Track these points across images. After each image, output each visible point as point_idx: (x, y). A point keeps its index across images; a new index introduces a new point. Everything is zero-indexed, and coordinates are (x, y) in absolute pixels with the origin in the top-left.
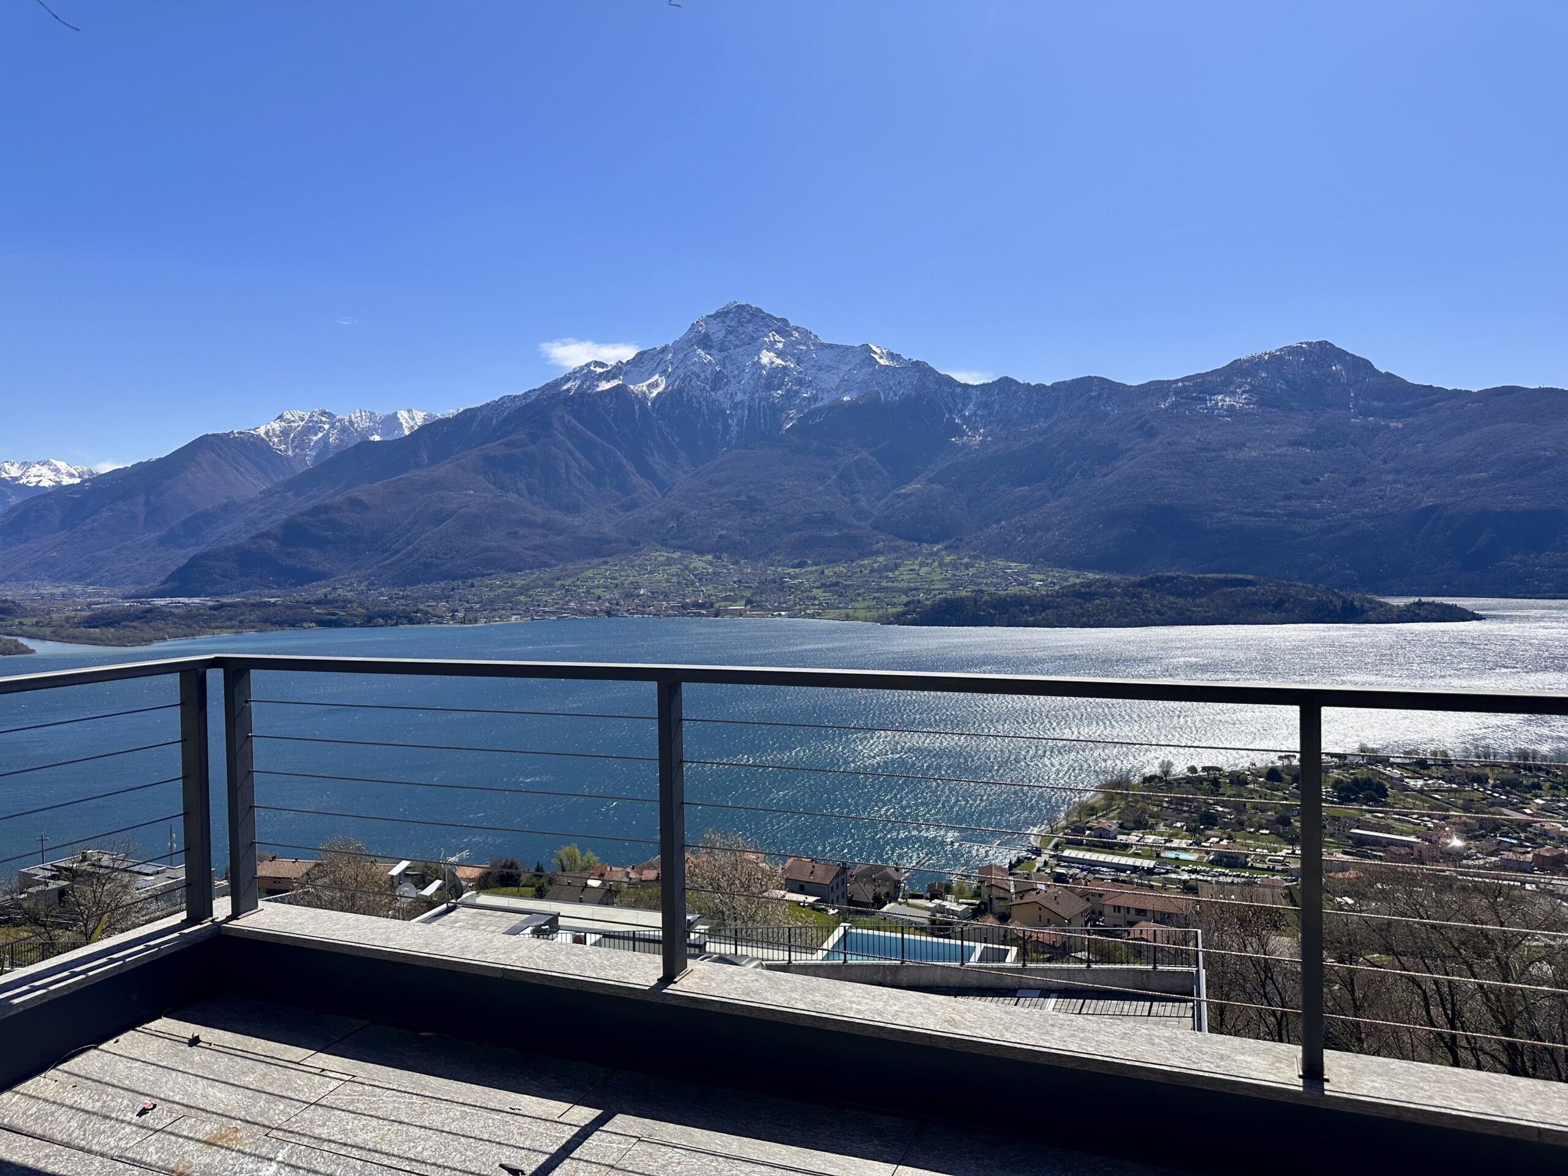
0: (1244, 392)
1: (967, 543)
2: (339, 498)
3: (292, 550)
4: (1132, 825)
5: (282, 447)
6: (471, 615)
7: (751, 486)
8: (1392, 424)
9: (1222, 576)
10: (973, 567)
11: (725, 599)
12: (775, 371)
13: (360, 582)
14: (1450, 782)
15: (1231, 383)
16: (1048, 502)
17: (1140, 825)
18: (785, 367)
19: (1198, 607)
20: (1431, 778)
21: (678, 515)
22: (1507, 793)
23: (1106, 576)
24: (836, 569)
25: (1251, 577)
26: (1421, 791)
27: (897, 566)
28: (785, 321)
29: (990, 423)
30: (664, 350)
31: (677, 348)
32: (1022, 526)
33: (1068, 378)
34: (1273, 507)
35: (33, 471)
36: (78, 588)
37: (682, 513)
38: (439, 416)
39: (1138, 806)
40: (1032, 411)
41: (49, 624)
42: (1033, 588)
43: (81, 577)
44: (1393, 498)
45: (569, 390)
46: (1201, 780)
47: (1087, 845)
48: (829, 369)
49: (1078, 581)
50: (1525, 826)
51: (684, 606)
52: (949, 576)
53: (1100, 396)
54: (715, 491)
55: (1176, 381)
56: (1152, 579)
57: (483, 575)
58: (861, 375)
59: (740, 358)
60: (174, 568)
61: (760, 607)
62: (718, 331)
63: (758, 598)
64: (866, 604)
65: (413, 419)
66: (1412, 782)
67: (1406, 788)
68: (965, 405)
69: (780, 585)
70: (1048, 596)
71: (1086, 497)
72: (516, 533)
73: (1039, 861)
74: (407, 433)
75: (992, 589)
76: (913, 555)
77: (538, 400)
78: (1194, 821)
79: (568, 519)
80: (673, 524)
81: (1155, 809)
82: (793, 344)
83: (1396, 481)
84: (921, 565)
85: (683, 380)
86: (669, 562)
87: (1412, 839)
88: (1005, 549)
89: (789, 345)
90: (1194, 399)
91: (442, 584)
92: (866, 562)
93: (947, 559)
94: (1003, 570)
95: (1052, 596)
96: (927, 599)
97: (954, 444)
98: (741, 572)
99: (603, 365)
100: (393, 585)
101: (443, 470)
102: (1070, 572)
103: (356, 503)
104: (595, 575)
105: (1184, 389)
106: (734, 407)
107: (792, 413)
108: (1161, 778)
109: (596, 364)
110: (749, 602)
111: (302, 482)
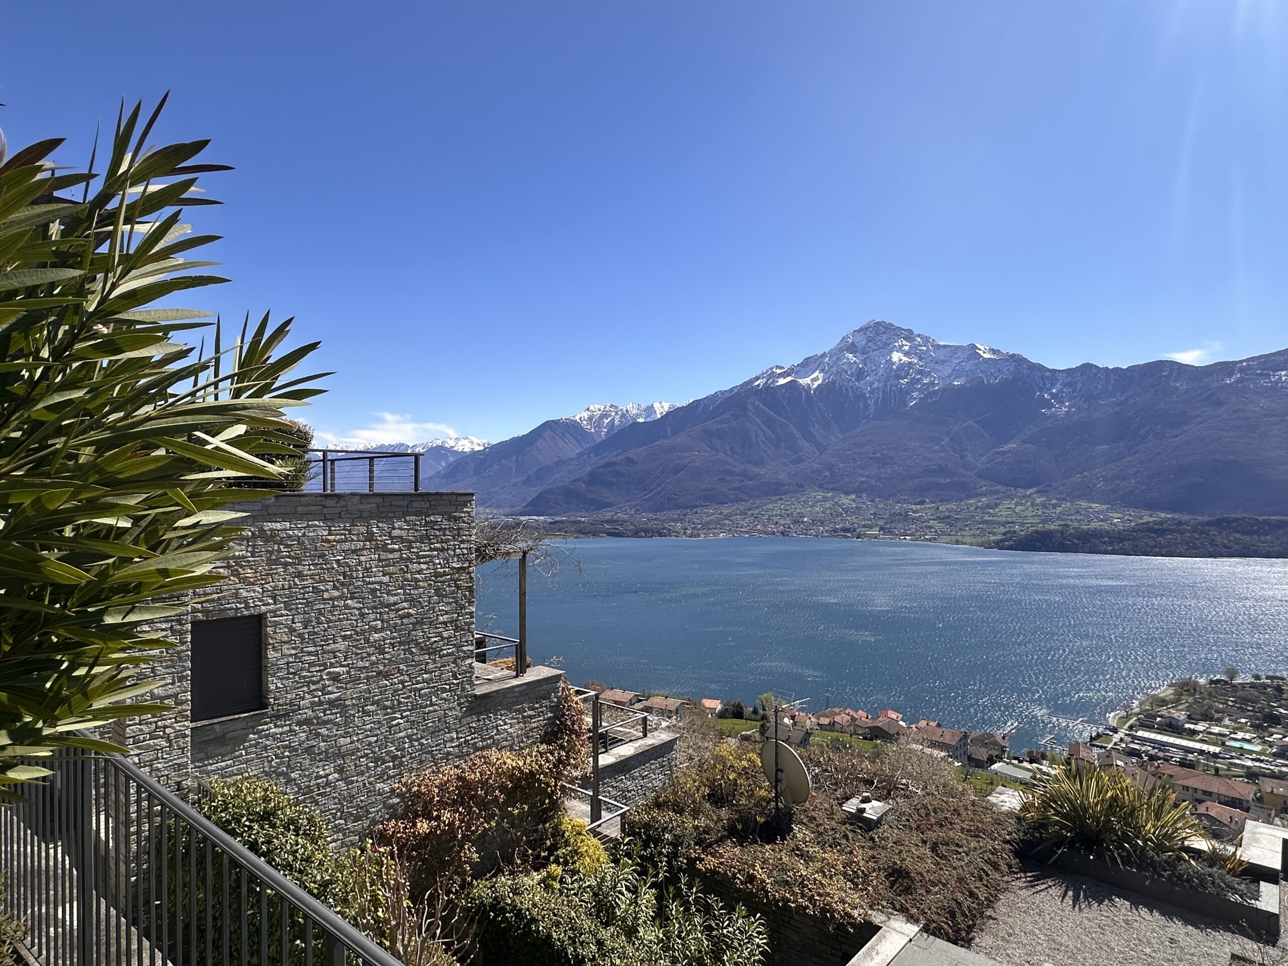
1: (1055, 489)
2: (619, 458)
3: (593, 488)
4: (1199, 717)
5: (588, 427)
6: (695, 532)
7: (884, 447)
10: (1060, 506)
11: (864, 526)
12: (902, 366)
13: (631, 509)
16: (1124, 457)
17: (1207, 717)
18: (910, 363)
19: (1263, 543)
21: (830, 468)
23: (1177, 516)
24: (948, 506)
27: (996, 505)
28: (910, 331)
29: (1074, 398)
30: (823, 355)
31: (831, 354)
32: (1103, 476)
33: (1142, 362)
35: (460, 443)
37: (834, 466)
38: (678, 405)
39: (1205, 702)
40: (1110, 388)
42: (1111, 524)
45: (759, 385)
46: (1265, 686)
47: (1158, 728)
48: (943, 362)
49: (1151, 519)
51: (835, 530)
52: (1039, 513)
54: (858, 450)
55: (1242, 361)
56: (1218, 519)
57: (703, 506)
58: (968, 366)
59: (877, 358)
60: (530, 499)
61: (891, 533)
62: (861, 341)
63: (888, 526)
64: (972, 532)
65: (662, 407)
68: (1053, 385)
69: (905, 517)
70: (1125, 531)
71: (1159, 453)
72: (724, 479)
73: (1116, 738)
74: (659, 416)
75: (1076, 524)
76: (1010, 497)
77: (738, 393)
78: (1258, 719)
79: (757, 470)
80: (827, 473)
81: (1221, 706)
82: (916, 347)
84: (1017, 504)
85: (836, 375)
86: (825, 499)
88: (1088, 494)
89: (914, 347)
90: (1258, 375)
91: (678, 512)
92: (972, 501)
93: (1038, 501)
94: (1085, 509)
95: (1128, 530)
96: (1022, 531)
97: (1044, 413)
98: (876, 507)
99: (782, 368)
100: (650, 511)
101: (680, 439)
102: (1144, 512)
103: (629, 460)
104: (775, 507)
105: (1249, 367)
106: (872, 392)
107: (915, 394)
108: (1226, 682)
109: (777, 367)
110: (882, 529)
111: (599, 448)
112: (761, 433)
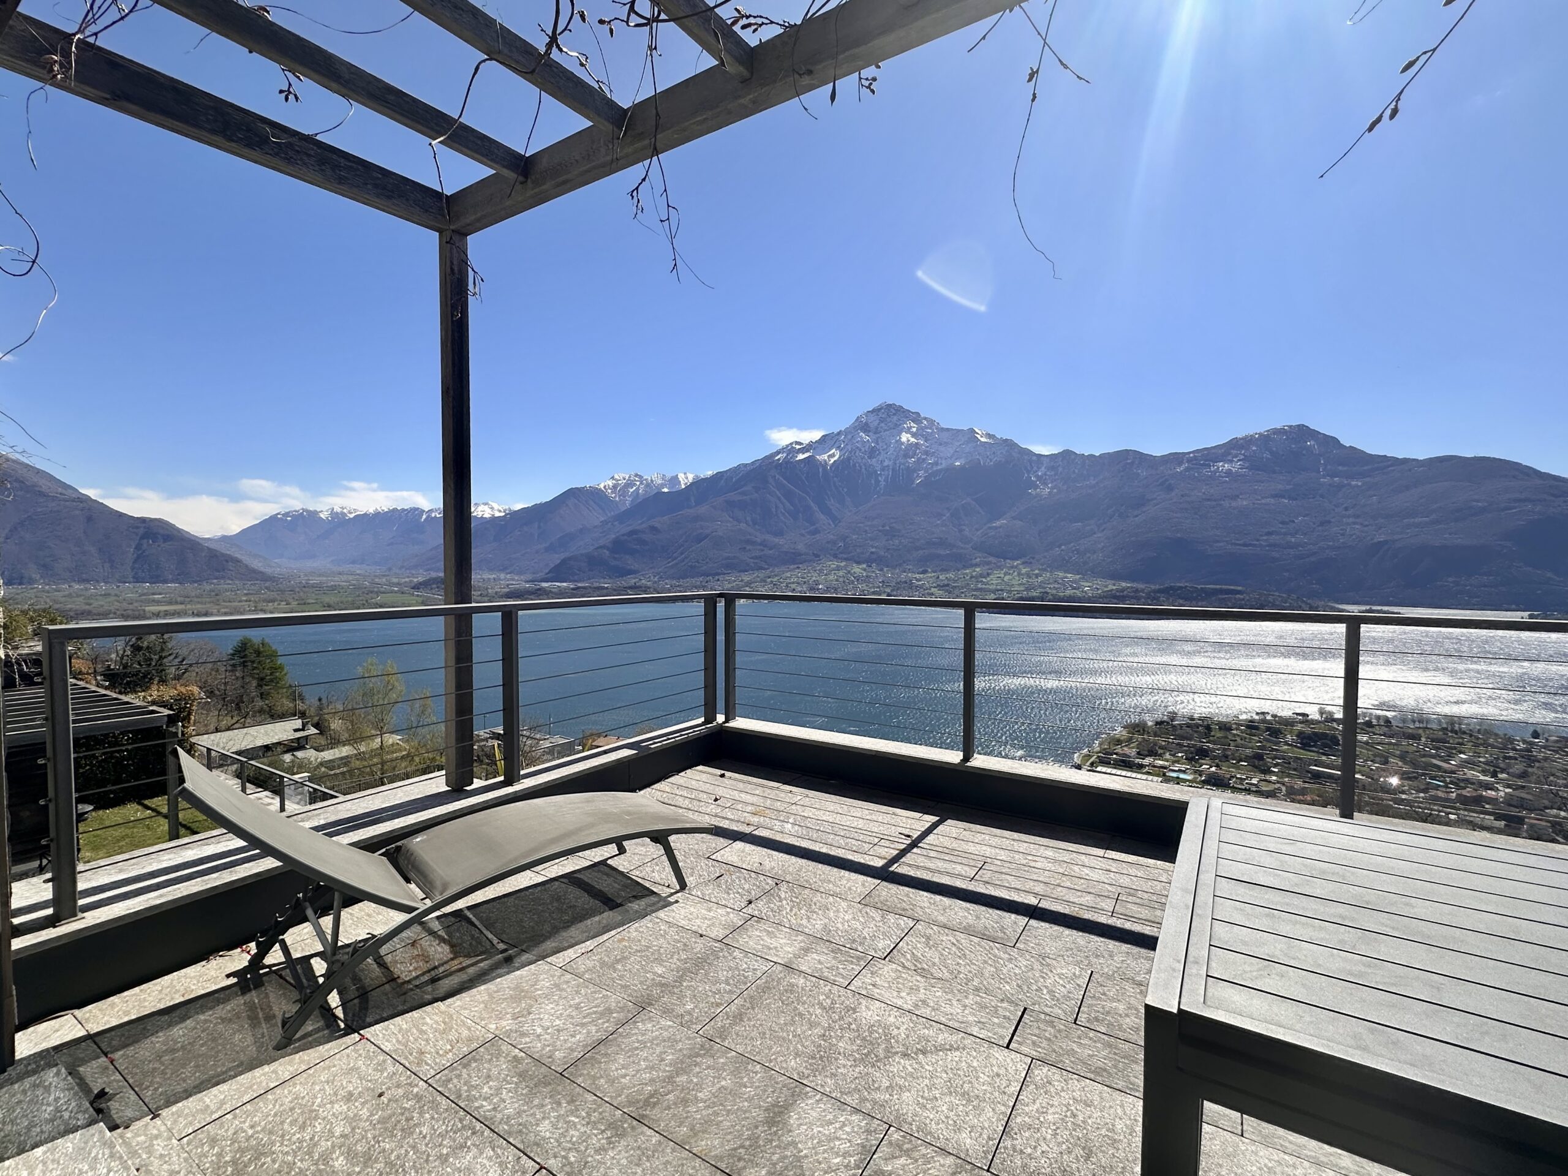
0: (1239, 460)
1: (1038, 561)
2: (644, 526)
3: (616, 556)
4: (1146, 753)
5: (613, 495)
7: (892, 521)
8: (1353, 483)
9: (1218, 587)
10: (1041, 576)
11: (874, 593)
12: (910, 446)
13: (654, 576)
14: (1390, 737)
15: (1230, 454)
16: (1095, 533)
17: (1152, 753)
18: (917, 444)
20: (1375, 734)
21: (844, 538)
22: (1437, 748)
23: (1135, 585)
25: (1239, 588)
27: (988, 574)
28: (918, 414)
29: (1055, 480)
30: (839, 433)
31: (847, 432)
32: (1076, 550)
33: (1111, 451)
34: (1258, 540)
35: (480, 508)
36: (502, 576)
37: (847, 537)
38: (702, 476)
39: (1151, 740)
40: (1085, 472)
41: (487, 596)
42: (1082, 591)
43: (504, 569)
44: (1352, 535)
45: (779, 459)
46: (1198, 726)
47: (1114, 765)
48: (946, 444)
49: (1114, 588)
50: (1450, 773)
52: (1024, 582)
53: (1133, 463)
54: (869, 523)
55: (1189, 453)
57: (725, 574)
58: (968, 448)
59: (888, 438)
60: (553, 566)
62: (874, 421)
65: (687, 478)
68: (1039, 468)
69: (909, 585)
70: (1093, 597)
71: (1122, 531)
72: (745, 548)
74: (683, 487)
75: (1054, 592)
76: (1000, 568)
77: (760, 466)
78: (1192, 753)
79: (776, 540)
80: (841, 544)
81: (1164, 743)
82: (923, 429)
83: (1354, 523)
84: (1006, 574)
85: (850, 452)
86: (838, 569)
88: (1063, 564)
89: (921, 429)
90: (1202, 465)
91: (701, 579)
92: (967, 571)
93: (1024, 571)
94: (1062, 579)
96: (1009, 597)
97: (1030, 493)
99: (801, 444)
100: (673, 578)
101: (703, 509)
102: (1109, 582)
103: (653, 529)
105: (1195, 458)
106: (883, 469)
107: (921, 473)
108: (1168, 723)
109: (798, 443)
111: (623, 517)
112: (781, 506)
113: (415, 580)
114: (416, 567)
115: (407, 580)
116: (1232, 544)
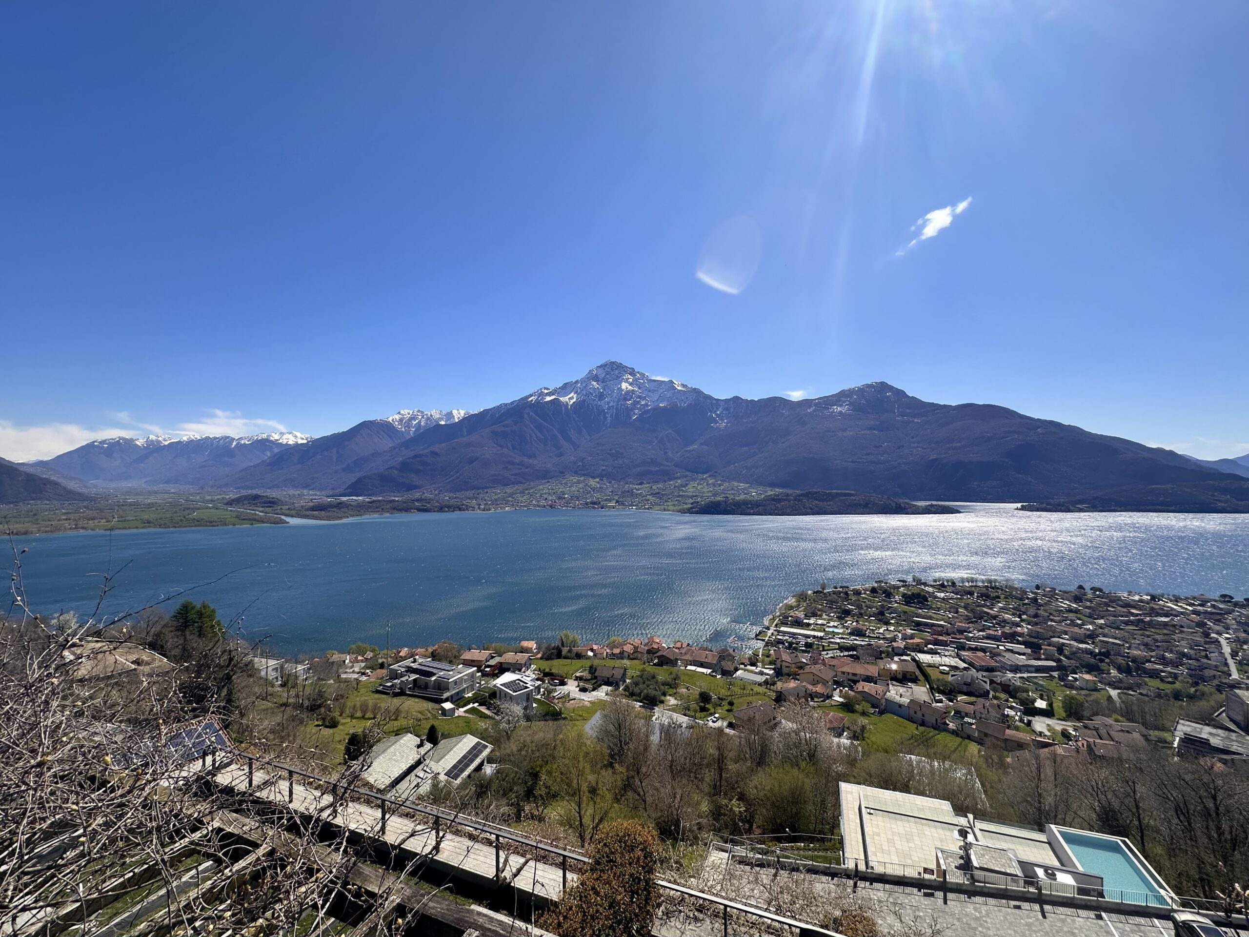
0: (846, 405)
1: (720, 474)
2: (426, 451)
3: (404, 475)
4: (810, 615)
5: (400, 427)
6: (487, 507)
8: (915, 420)
9: (839, 491)
10: (723, 485)
11: (606, 500)
12: (628, 392)
13: (435, 490)
14: (957, 594)
15: (840, 401)
16: (757, 454)
17: (814, 615)
18: (633, 390)
19: (829, 506)
20: (947, 592)
21: (582, 460)
22: (984, 600)
23: (785, 491)
24: (658, 486)
25: (852, 492)
26: (943, 599)
27: (687, 485)
28: (633, 369)
29: (729, 417)
30: (577, 382)
31: (582, 381)
32: (746, 466)
33: (765, 397)
34: (861, 458)
35: (285, 437)
36: (305, 492)
37: (584, 458)
38: (472, 412)
39: (812, 605)
40: (749, 412)
41: (294, 509)
42: (751, 496)
43: (307, 486)
44: (917, 455)
45: (532, 400)
46: (840, 592)
47: (790, 624)
48: (652, 391)
49: (772, 493)
50: (995, 617)
51: (586, 503)
52: (711, 490)
53: (780, 405)
54: (600, 448)
55: (816, 399)
56: (807, 492)
57: (492, 488)
58: (669, 394)
59: (612, 386)
60: (350, 483)
61: (623, 504)
62: (601, 373)
63: (621, 500)
64: (673, 503)
65: (459, 414)
66: (939, 594)
67: (936, 597)
68: (718, 409)
69: (631, 493)
70: (759, 500)
71: (775, 453)
72: (507, 467)
73: (769, 633)
75: (732, 496)
76: (694, 480)
77: (517, 405)
78: (839, 613)
79: (531, 461)
80: (580, 464)
81: (820, 607)
82: (637, 380)
83: (918, 447)
84: (698, 485)
85: (585, 396)
86: (579, 482)
87: (942, 623)
88: (738, 478)
89: (635, 380)
90: (824, 407)
91: (473, 492)
92: (672, 482)
93: (710, 482)
94: (737, 487)
95: (761, 500)
96: (702, 502)
97: (713, 426)
98: (613, 487)
99: (548, 389)
100: (451, 491)
101: (474, 438)
102: (768, 489)
103: (434, 454)
104: (544, 488)
105: (819, 403)
106: (609, 408)
107: (636, 411)
108: (821, 592)
109: (545, 388)
110: (617, 502)
111: (408, 443)
112: (533, 435)
113: (228, 497)
114: (226, 485)
115: (219, 497)
116: (845, 461)
